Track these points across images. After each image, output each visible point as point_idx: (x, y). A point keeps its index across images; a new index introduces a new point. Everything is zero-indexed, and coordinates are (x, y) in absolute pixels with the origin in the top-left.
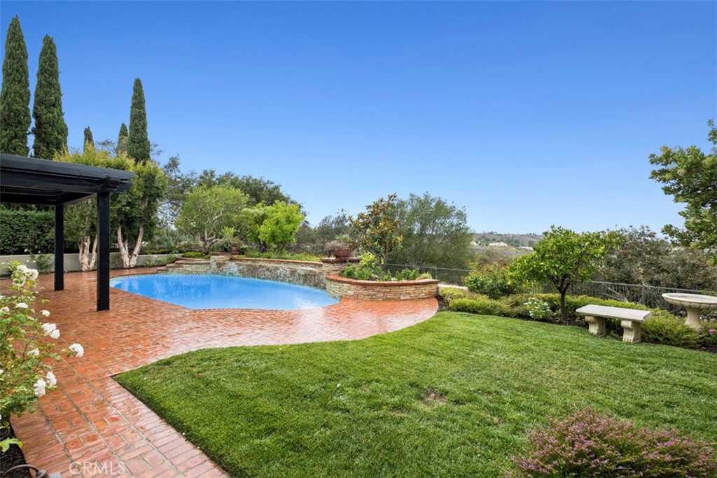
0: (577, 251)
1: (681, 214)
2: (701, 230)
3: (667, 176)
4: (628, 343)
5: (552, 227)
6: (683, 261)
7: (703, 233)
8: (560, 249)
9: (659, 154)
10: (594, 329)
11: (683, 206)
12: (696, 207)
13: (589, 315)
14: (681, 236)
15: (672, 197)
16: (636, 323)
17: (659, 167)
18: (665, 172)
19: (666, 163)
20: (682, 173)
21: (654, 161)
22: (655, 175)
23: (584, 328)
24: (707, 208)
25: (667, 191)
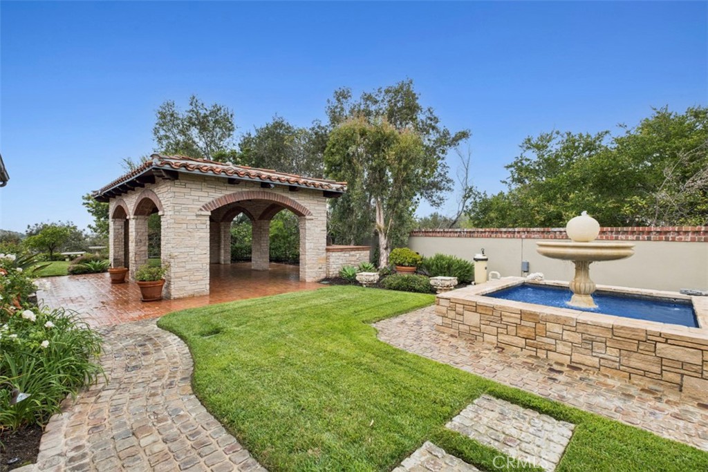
1: (94, 221)
3: (89, 206)
10: (67, 260)
11: (95, 218)
12: (99, 218)
13: (65, 255)
14: (94, 229)
15: (91, 214)
17: (86, 201)
18: (88, 204)
19: (89, 200)
20: (94, 206)
21: (84, 198)
22: (84, 204)
23: (64, 260)
24: (103, 219)
25: (89, 211)
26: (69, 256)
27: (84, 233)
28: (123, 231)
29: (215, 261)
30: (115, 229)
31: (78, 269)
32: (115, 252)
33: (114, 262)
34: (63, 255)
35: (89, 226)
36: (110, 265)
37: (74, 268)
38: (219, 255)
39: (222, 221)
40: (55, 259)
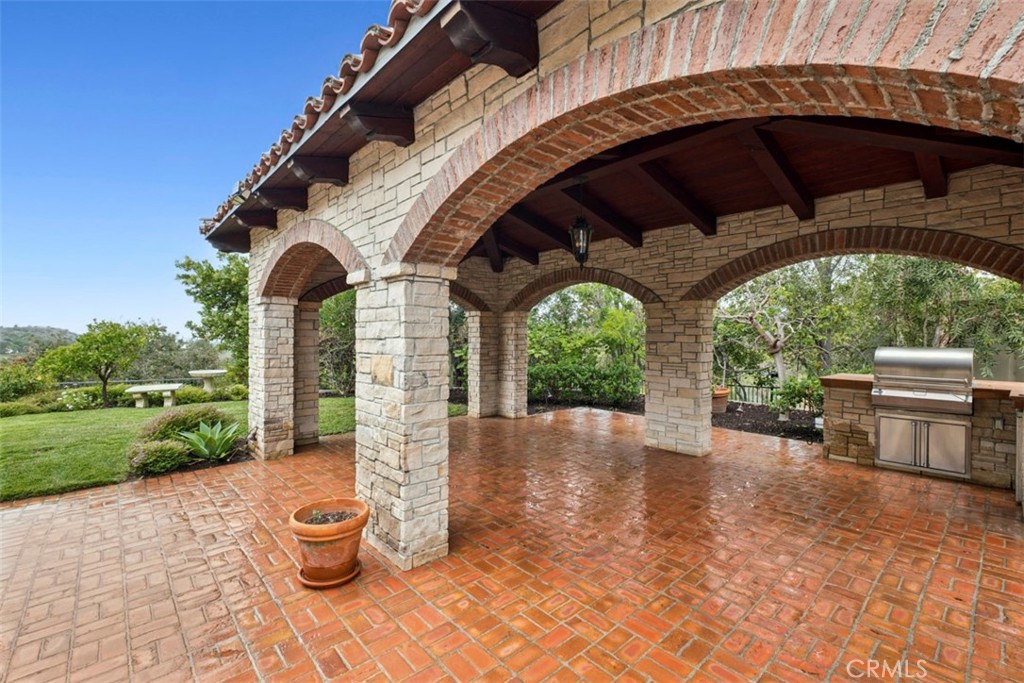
0: (127, 341)
1: (200, 312)
2: (212, 326)
3: (189, 281)
4: (168, 407)
5: (95, 320)
6: (195, 356)
7: (213, 328)
8: (110, 339)
9: (183, 261)
10: (140, 404)
11: (200, 306)
12: (209, 307)
13: (135, 393)
14: (198, 330)
15: (192, 298)
16: (173, 392)
17: (182, 272)
18: (187, 277)
19: (188, 270)
20: (199, 280)
21: (179, 266)
22: (179, 277)
23: (132, 404)
24: (215, 309)
25: (188, 292)
26: (144, 394)
27: (178, 338)
28: (291, 333)
29: (489, 410)
30: (268, 329)
31: (162, 455)
32: (269, 397)
33: (267, 430)
34: (131, 394)
35: (189, 325)
36: (254, 438)
37: (150, 453)
38: (498, 395)
39: (508, 309)
40: (112, 401)
